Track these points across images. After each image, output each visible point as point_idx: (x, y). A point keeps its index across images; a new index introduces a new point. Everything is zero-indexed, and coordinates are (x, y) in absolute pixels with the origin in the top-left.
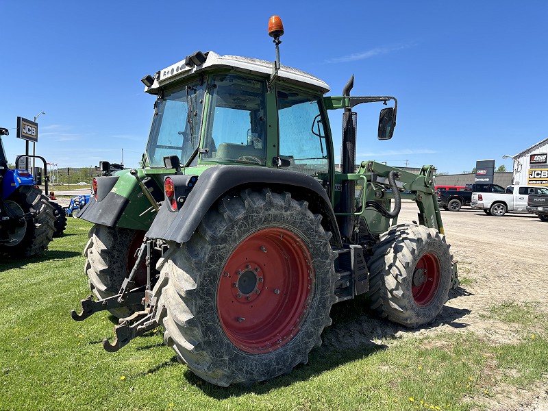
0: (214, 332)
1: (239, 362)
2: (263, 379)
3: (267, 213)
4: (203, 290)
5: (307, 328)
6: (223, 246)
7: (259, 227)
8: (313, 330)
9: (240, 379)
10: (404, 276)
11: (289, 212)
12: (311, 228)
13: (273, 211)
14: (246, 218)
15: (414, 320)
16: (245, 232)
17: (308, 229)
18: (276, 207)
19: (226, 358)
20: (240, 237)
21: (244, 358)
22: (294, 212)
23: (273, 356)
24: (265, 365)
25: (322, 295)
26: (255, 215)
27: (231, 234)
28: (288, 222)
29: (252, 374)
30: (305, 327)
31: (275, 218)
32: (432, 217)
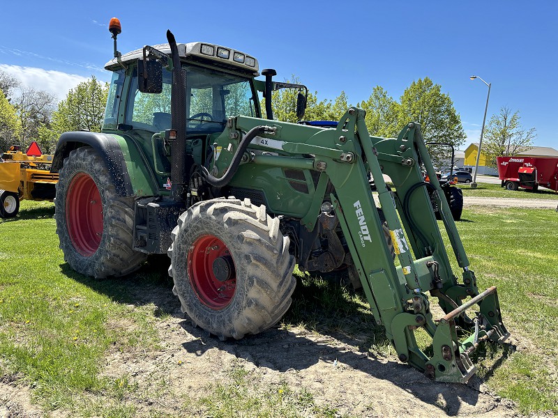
3: (76, 162)
5: (97, 252)
7: (76, 171)
16: (70, 172)
19: (65, 245)
22: (87, 163)
27: (65, 172)
30: (97, 250)
32: (357, 204)
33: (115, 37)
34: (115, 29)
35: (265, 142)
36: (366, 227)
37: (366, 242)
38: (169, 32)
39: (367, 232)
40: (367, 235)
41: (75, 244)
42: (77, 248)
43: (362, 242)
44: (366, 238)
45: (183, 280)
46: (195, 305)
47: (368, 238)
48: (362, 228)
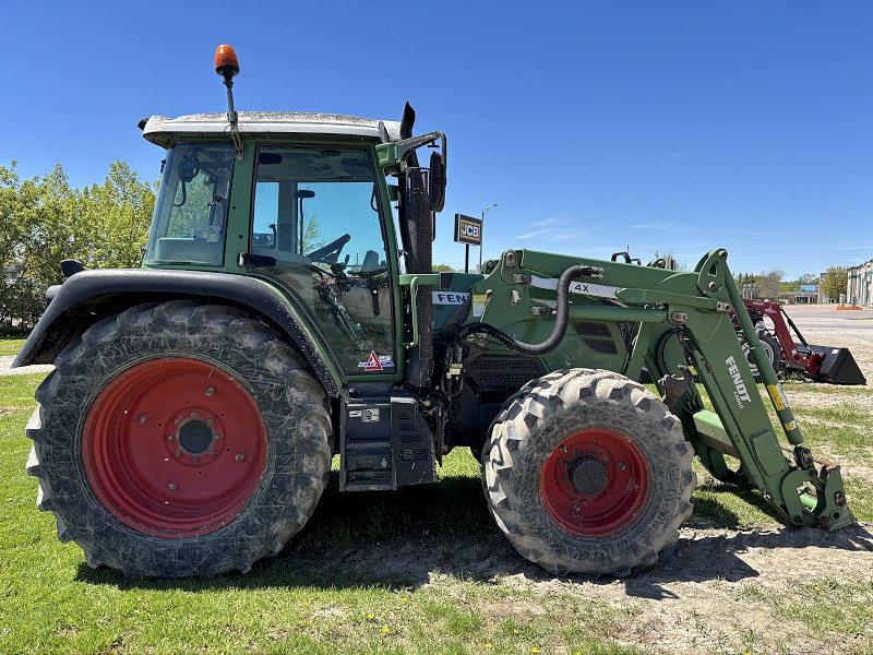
0: (73, 490)
1: (112, 539)
2: (152, 573)
3: (155, 335)
4: (50, 432)
5: (247, 518)
6: (79, 377)
7: (145, 355)
8: (257, 522)
9: (113, 563)
10: (507, 465)
11: (197, 336)
12: (247, 363)
13: (166, 333)
14: (117, 341)
15: (549, 559)
16: (119, 361)
17: (240, 363)
18: (174, 327)
19: (91, 530)
20: (111, 367)
21: (124, 536)
22: (209, 336)
23: (177, 544)
24: (158, 554)
25: (278, 470)
26: (133, 337)
27: (93, 362)
28: (200, 351)
29: (133, 562)
30: (246, 514)
31: (172, 343)
32: (730, 360)
33: (229, 83)
34: (228, 69)
35: (583, 288)
36: (743, 386)
37: (743, 402)
38: (408, 106)
39: (745, 391)
40: (744, 395)
41: (128, 520)
42: (142, 528)
43: (739, 403)
44: (743, 398)
45: (535, 510)
46: (565, 541)
47: (747, 398)
48: (738, 387)
